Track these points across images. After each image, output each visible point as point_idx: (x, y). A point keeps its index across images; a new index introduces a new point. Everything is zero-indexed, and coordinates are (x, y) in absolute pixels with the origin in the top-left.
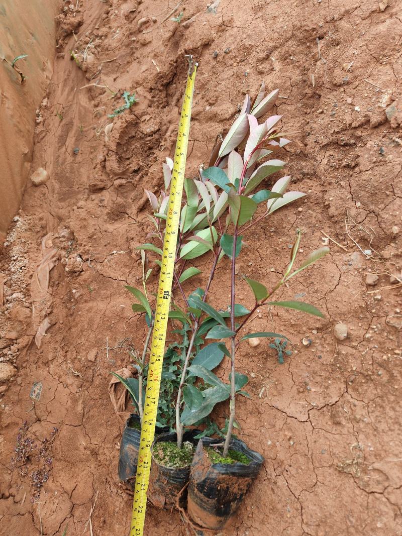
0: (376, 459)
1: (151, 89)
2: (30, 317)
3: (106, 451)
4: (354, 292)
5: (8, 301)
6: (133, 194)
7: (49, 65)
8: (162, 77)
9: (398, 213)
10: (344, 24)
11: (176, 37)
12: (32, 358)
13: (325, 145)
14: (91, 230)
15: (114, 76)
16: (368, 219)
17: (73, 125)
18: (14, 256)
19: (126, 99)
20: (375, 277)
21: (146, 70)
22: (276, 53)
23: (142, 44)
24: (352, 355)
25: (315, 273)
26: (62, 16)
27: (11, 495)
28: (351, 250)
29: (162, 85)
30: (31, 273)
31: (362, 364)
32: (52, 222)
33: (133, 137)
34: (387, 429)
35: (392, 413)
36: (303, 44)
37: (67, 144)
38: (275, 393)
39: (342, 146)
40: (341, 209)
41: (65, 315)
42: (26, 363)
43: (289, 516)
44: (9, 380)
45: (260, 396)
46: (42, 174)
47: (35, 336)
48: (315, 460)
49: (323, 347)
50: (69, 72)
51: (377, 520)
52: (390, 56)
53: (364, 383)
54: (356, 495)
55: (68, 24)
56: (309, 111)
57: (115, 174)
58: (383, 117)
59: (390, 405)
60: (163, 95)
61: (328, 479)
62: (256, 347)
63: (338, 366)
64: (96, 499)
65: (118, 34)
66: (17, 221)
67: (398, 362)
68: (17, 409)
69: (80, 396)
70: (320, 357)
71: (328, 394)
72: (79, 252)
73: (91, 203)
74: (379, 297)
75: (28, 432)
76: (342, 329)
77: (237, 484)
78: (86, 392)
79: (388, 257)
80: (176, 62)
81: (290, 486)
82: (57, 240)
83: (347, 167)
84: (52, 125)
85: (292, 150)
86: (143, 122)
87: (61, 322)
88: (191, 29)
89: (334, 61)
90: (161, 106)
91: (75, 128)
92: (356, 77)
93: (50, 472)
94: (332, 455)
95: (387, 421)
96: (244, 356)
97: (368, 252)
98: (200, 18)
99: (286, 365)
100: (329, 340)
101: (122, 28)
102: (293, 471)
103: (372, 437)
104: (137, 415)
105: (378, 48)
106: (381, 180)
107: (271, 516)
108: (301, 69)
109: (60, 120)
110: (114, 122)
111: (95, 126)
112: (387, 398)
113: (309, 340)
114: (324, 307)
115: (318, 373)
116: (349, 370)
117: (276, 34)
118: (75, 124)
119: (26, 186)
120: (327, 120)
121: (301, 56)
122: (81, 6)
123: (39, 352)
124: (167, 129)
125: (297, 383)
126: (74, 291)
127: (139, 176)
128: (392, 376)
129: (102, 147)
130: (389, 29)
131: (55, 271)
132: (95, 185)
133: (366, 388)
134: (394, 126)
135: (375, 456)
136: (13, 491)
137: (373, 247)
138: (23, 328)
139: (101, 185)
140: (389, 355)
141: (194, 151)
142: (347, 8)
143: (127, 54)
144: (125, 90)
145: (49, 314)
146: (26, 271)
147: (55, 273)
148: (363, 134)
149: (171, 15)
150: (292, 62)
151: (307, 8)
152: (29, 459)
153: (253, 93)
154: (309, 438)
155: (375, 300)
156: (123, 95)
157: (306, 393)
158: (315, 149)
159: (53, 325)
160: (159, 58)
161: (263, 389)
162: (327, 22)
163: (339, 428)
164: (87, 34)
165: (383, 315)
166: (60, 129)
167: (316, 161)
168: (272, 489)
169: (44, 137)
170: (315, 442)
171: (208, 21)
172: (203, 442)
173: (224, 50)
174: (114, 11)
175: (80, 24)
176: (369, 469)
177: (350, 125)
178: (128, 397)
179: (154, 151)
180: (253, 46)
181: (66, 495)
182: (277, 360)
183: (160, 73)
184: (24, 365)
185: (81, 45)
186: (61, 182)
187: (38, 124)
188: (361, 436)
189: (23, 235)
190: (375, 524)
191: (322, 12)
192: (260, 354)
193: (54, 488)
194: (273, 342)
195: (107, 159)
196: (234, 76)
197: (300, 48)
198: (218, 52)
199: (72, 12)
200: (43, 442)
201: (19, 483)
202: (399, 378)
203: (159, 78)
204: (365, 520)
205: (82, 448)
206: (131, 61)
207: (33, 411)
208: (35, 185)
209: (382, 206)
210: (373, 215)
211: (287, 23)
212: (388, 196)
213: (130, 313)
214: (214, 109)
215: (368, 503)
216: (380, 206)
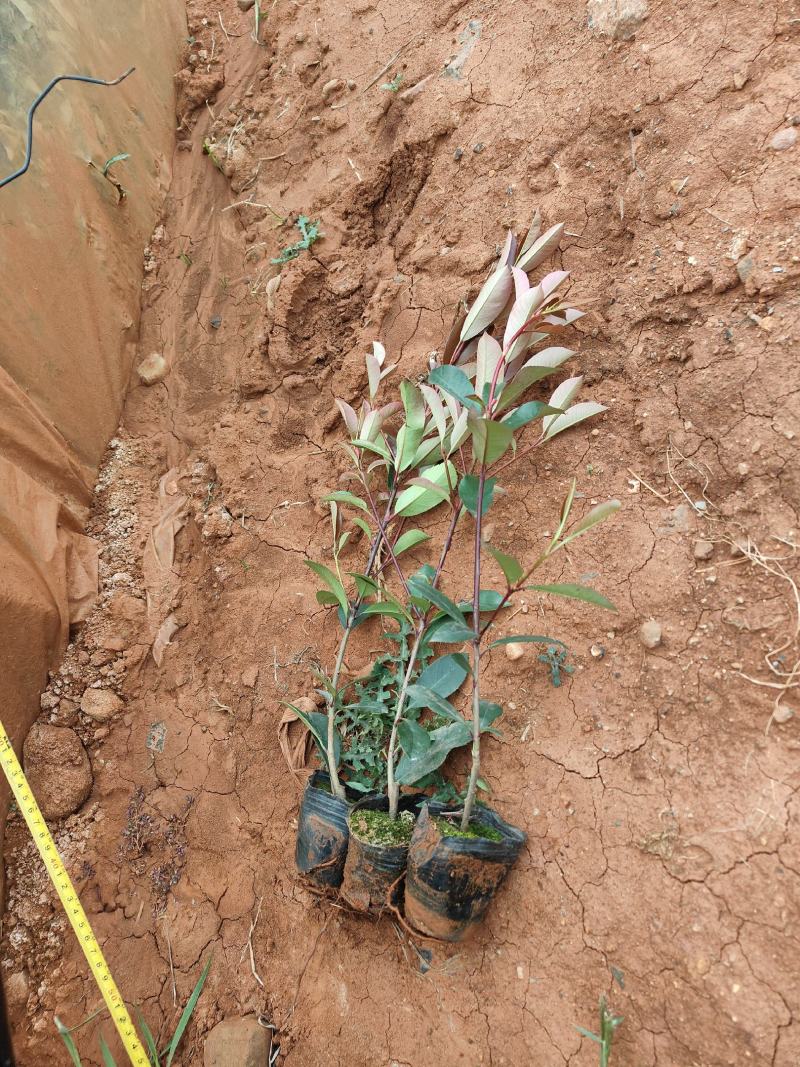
0: (697, 830)
1: (347, 214)
2: (143, 614)
3: (275, 834)
4: (674, 571)
5: (105, 586)
6: (317, 402)
7: (165, 165)
8: (365, 192)
9: (748, 440)
10: (675, 109)
11: (391, 117)
12: (148, 683)
13: (639, 322)
14: (245, 465)
15: (281, 187)
16: (702, 449)
17: (209, 275)
18: (113, 510)
19: (303, 230)
20: (708, 547)
21: (338, 177)
22: (562, 155)
23: (329, 129)
24: (667, 671)
25: (616, 540)
26: (186, 72)
27: (118, 906)
28: (674, 501)
29: (366, 206)
30: (143, 539)
31: (682, 685)
32: (176, 449)
33: (316, 299)
34: (715, 784)
35: (722, 761)
36: (607, 139)
37: (199, 309)
38: (547, 733)
39: (667, 323)
40: (661, 432)
41: (202, 610)
42: (138, 691)
43: (563, 923)
44: (110, 719)
45: (523, 738)
46: (156, 365)
47: (152, 645)
48: (604, 837)
49: (624, 659)
50: (201, 176)
51: (694, 923)
52: (747, 170)
53: (685, 715)
54: (665, 886)
55: (197, 89)
56: (614, 260)
57: (286, 367)
58: (734, 276)
59: (720, 748)
60: (368, 224)
61: (625, 863)
62: (518, 660)
63: (646, 690)
64: (260, 910)
65: (288, 109)
66: (116, 448)
67: (736, 681)
68: (126, 766)
69: (230, 746)
70: (618, 676)
71: (629, 733)
72: (225, 503)
73: (245, 418)
74: (712, 579)
75: (144, 804)
76: (652, 630)
77: (482, 872)
78: (241, 740)
79: (730, 514)
80: (390, 164)
81: (566, 878)
82: (185, 482)
83: (674, 359)
84: (171, 275)
85: (586, 329)
86: (332, 273)
87: (196, 622)
88: (415, 106)
89: (658, 175)
90: (364, 243)
91: (212, 281)
92: (691, 205)
93: (183, 869)
94: (632, 826)
95: (714, 772)
96: (499, 676)
97: (700, 505)
98: (433, 86)
99: (565, 688)
100: (633, 648)
101: (294, 97)
102: (571, 853)
103: (692, 798)
104: (324, 772)
105: (729, 156)
106: (725, 384)
107: (537, 924)
108: (603, 184)
109: (186, 266)
110: (283, 273)
111: (249, 277)
112: (717, 737)
113: (601, 649)
114: (627, 594)
115: (615, 701)
116: (663, 696)
117: (562, 121)
118: (213, 273)
119: (129, 385)
120: (644, 278)
121: (603, 162)
122: (221, 52)
123: (159, 672)
124: (375, 287)
125: (581, 718)
126: (218, 569)
127: (325, 371)
128: (727, 704)
129: (261, 318)
130: (747, 123)
131: (184, 534)
132: (250, 386)
133: (686, 723)
134: (750, 292)
135: (696, 825)
136: (122, 899)
137: (709, 497)
138: (132, 633)
139: (260, 385)
140: (724, 671)
141: (421, 327)
142: (682, 81)
143: (304, 146)
144: (301, 213)
145: (174, 608)
146: (135, 535)
147: (184, 539)
148: (701, 304)
149: (381, 76)
150: (589, 171)
151: (614, 76)
152: (146, 849)
153: (521, 226)
154: (597, 803)
155: (707, 583)
156: (296, 222)
157: (595, 733)
158: (623, 327)
159: (182, 628)
160: (359, 156)
161: (528, 728)
162: (647, 104)
163: (643, 785)
164: (232, 106)
165: (718, 607)
166: (186, 282)
167: (624, 347)
168: (539, 883)
169: (159, 296)
170: (606, 808)
171: (446, 93)
172: (429, 808)
173: (473, 147)
174: (279, 64)
175: (219, 86)
176: (685, 845)
177: (680, 288)
178: (311, 745)
179: (353, 325)
180: (522, 142)
181: (209, 904)
182: (551, 681)
183: (361, 184)
184: (135, 694)
185: (221, 128)
186: (190, 379)
187: (147, 273)
188: (676, 797)
189: (128, 472)
190: (691, 927)
191: (640, 86)
192: (524, 671)
193: (189, 894)
194: (544, 652)
195: (271, 339)
196: (490, 195)
197: (602, 147)
198: (462, 150)
199: (203, 63)
200: (171, 821)
201: (132, 886)
202: (737, 706)
203: (360, 194)
204: (676, 923)
205: (235, 829)
206: (310, 159)
207: (153, 769)
208: (145, 384)
209: (724, 428)
210: (709, 443)
211: (581, 102)
212: (734, 412)
213: (312, 606)
214: (456, 253)
215: (682, 897)
216: (721, 429)
